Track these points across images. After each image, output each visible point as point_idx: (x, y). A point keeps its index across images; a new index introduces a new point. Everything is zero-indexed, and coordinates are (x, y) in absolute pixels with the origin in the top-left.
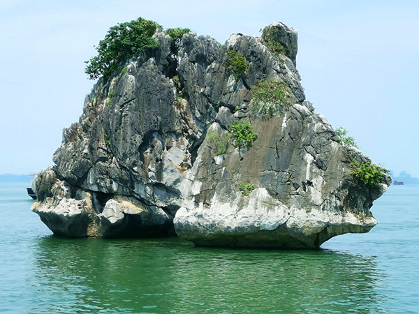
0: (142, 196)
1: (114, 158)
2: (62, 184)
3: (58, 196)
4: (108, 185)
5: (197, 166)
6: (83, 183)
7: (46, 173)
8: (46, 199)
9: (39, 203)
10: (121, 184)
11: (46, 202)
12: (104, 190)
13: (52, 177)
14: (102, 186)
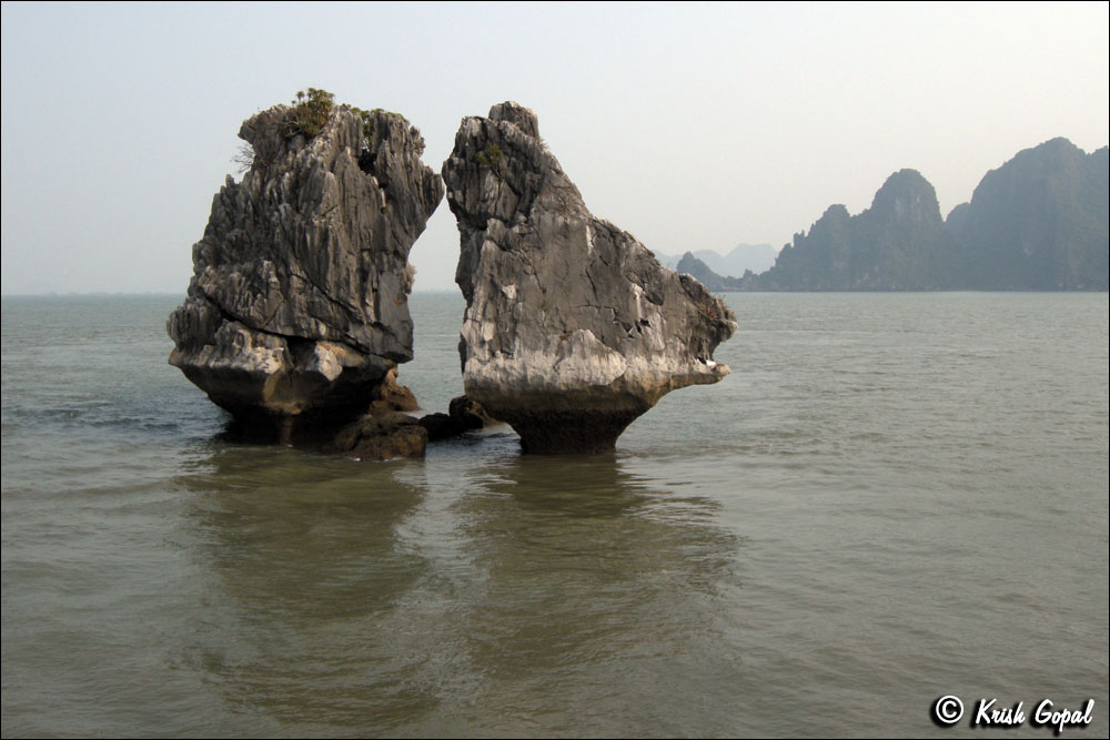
1: (315, 288)
2: (240, 326)
3: (234, 343)
4: (314, 327)
5: (482, 302)
6: (267, 324)
7: (196, 310)
8: (204, 348)
9: (183, 352)
10: (330, 325)
11: (204, 352)
12: (305, 334)
13: (218, 315)
14: (302, 329)
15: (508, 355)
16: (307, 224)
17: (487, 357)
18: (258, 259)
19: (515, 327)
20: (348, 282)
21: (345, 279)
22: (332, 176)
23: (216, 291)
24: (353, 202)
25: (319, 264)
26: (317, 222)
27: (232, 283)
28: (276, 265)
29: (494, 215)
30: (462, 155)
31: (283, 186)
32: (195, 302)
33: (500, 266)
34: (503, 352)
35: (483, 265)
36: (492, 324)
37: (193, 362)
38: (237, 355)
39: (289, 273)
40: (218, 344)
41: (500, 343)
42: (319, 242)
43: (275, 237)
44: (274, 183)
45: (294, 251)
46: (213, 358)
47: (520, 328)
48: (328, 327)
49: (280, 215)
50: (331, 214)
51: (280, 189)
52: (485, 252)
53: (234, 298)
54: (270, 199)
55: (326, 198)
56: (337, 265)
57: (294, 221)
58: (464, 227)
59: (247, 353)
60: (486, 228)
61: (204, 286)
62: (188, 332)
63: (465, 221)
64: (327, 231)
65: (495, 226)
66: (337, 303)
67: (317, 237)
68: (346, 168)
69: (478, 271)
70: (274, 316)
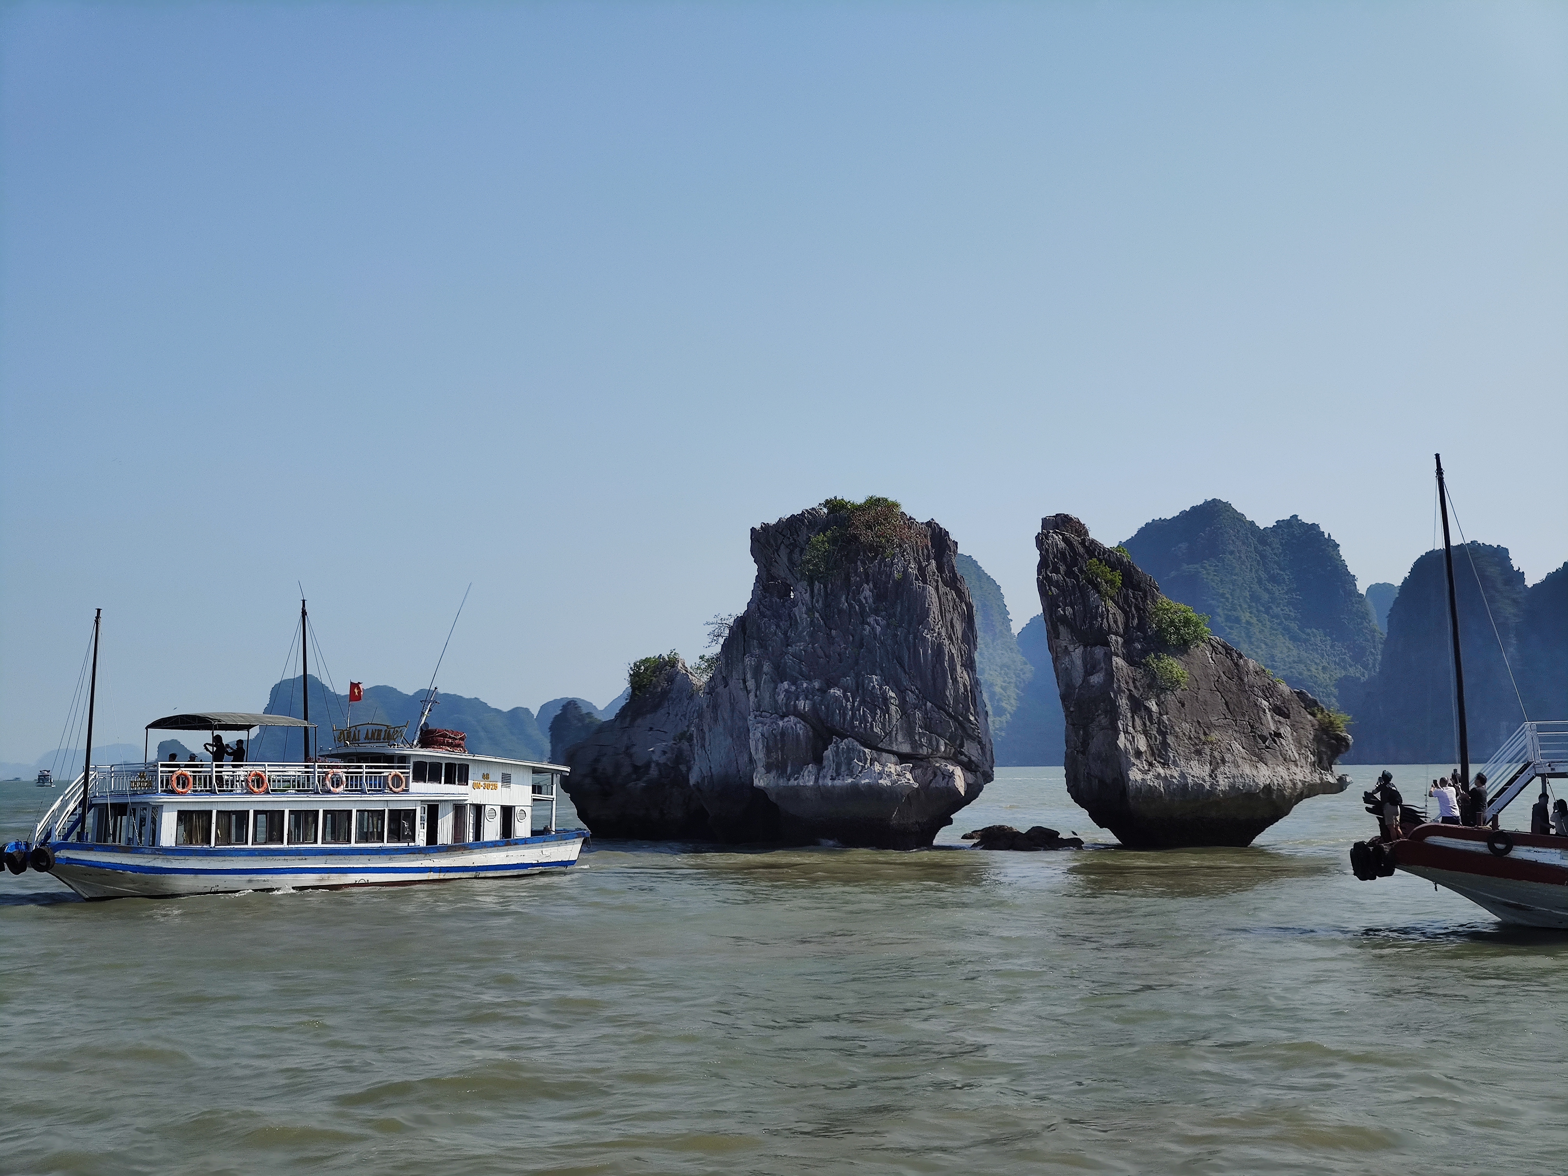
0: (973, 758)
1: (929, 704)
2: (856, 743)
3: (855, 760)
4: (934, 743)
5: (1129, 715)
6: (882, 741)
7: (792, 727)
8: (807, 768)
9: (773, 773)
10: (947, 742)
11: (809, 772)
12: (924, 751)
13: (811, 733)
14: (922, 745)
15: (1165, 765)
16: (915, 638)
17: (1146, 768)
18: (858, 675)
19: (1165, 739)
20: (966, 697)
21: (964, 694)
22: (931, 590)
23: (814, 707)
24: (948, 616)
25: (934, 679)
26: (928, 636)
27: (837, 699)
28: (885, 680)
29: (1110, 631)
30: (1056, 570)
31: (865, 598)
32: (786, 719)
33: (1134, 681)
34: (1159, 762)
35: (1118, 680)
36: (1143, 736)
37: (796, 782)
38: (860, 772)
39: (902, 688)
40: (825, 763)
41: (1153, 754)
42: (932, 657)
43: (876, 651)
44: (848, 594)
45: (902, 666)
46: (825, 777)
47: (1170, 740)
48: (945, 743)
49: (873, 628)
50: (939, 629)
51: (860, 601)
52: (1116, 668)
53: (845, 714)
54: (850, 611)
55: (932, 613)
56: (955, 681)
57: (896, 635)
58: (1064, 644)
59: (876, 769)
60: (1107, 644)
61: (792, 703)
62: (782, 752)
63: (1070, 637)
64: (940, 646)
65: (1117, 642)
66: (955, 719)
67: (930, 652)
68: (937, 581)
69: (1115, 685)
70: (890, 732)
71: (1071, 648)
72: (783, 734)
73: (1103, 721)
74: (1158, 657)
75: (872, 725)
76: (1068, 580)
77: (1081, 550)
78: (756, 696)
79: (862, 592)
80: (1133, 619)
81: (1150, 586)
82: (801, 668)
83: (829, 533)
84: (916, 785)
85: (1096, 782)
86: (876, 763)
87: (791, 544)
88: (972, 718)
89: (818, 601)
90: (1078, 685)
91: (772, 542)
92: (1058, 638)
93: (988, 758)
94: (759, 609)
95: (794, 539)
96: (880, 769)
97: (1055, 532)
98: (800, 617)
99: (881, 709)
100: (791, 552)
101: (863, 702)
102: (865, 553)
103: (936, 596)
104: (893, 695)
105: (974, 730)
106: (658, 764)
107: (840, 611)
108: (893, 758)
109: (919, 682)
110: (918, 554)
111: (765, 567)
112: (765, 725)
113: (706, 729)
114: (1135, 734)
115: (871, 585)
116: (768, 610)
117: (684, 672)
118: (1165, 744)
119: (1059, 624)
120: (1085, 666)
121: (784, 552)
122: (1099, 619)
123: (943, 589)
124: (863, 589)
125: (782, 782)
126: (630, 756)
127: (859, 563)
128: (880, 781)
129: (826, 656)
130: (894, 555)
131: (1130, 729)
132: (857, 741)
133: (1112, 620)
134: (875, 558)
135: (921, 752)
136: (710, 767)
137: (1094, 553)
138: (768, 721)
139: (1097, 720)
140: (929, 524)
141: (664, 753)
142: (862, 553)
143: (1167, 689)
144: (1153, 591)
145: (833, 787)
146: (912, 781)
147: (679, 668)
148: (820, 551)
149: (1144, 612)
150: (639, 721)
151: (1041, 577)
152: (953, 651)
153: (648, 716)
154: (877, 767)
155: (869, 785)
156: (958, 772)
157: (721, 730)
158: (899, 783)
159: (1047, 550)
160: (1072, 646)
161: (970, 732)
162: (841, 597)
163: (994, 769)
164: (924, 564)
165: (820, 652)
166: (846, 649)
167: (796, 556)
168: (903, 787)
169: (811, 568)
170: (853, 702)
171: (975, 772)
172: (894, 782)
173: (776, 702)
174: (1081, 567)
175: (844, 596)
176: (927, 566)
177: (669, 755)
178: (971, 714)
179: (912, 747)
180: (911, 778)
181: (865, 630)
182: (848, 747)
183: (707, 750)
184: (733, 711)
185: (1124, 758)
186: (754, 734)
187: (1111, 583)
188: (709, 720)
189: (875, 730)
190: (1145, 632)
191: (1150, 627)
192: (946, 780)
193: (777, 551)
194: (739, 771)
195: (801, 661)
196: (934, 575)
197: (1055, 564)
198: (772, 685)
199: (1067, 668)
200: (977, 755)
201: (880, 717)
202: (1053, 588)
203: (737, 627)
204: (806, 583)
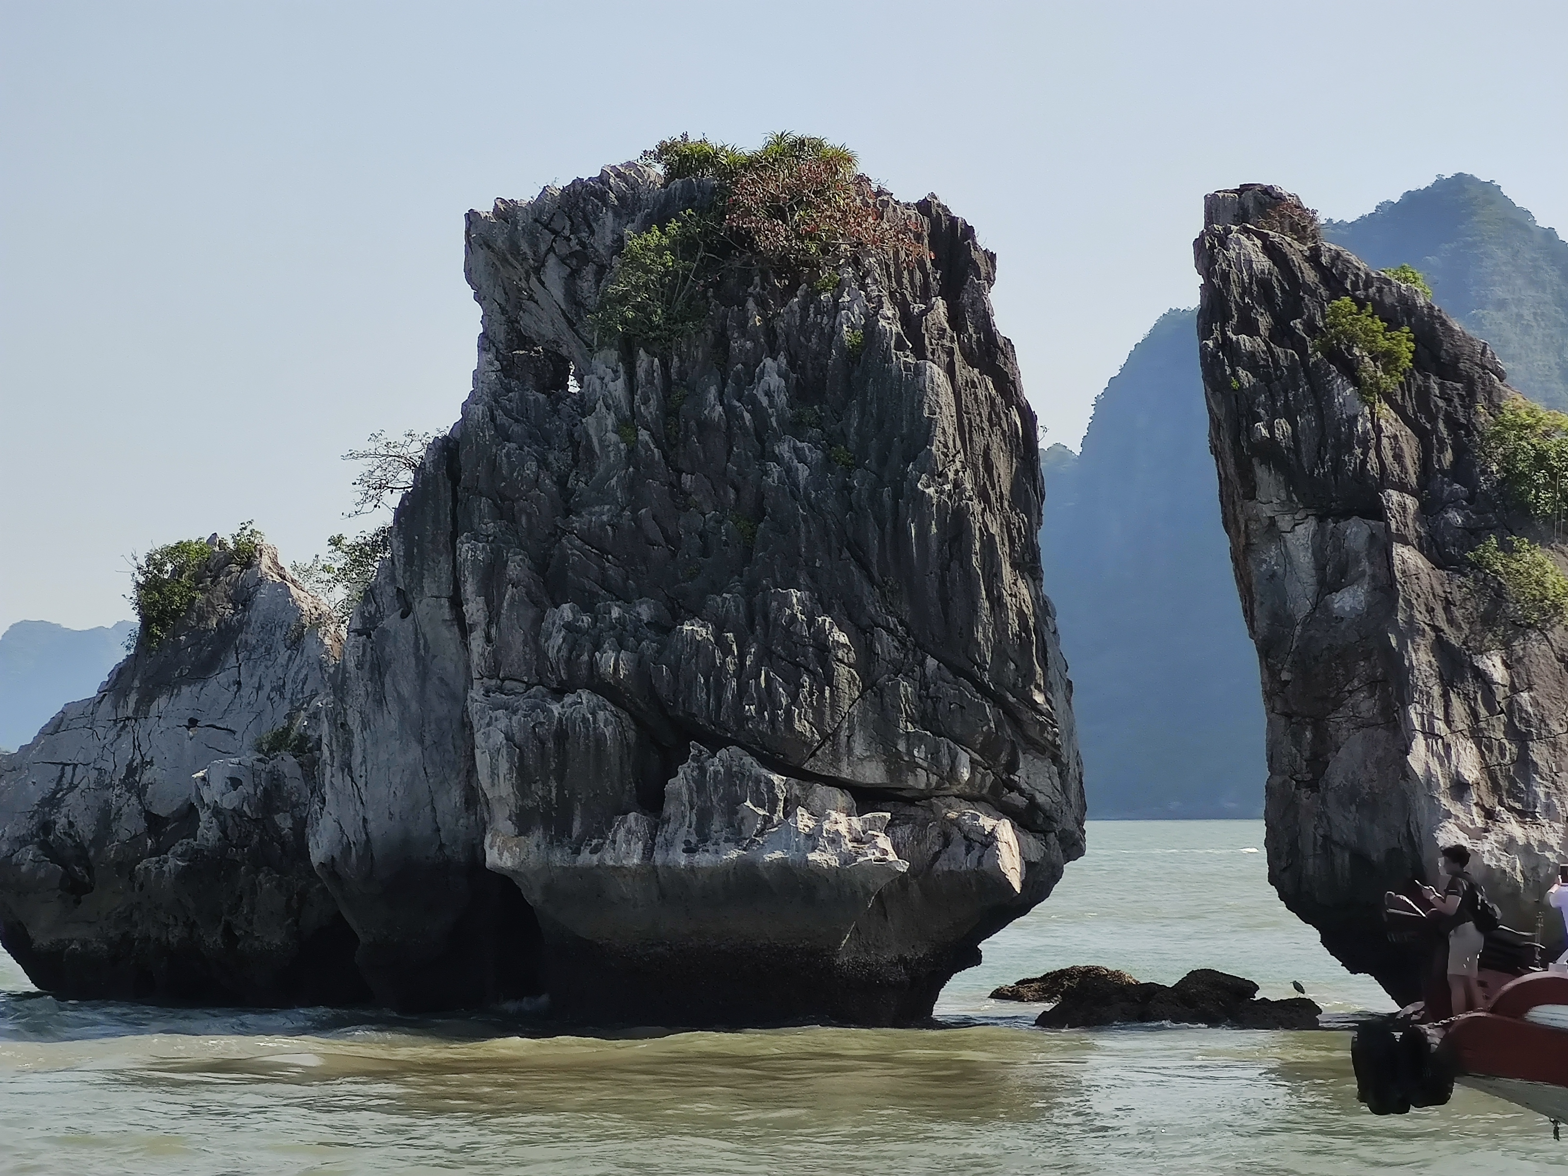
0: (1040, 799)
1: (931, 663)
2: (748, 760)
3: (748, 803)
4: (945, 761)
5: (1436, 691)
6: (813, 754)
7: (585, 720)
8: (624, 821)
9: (537, 835)
10: (977, 757)
11: (629, 831)
12: (920, 780)
13: (631, 735)
14: (913, 766)
15: (1525, 815)
16: (897, 495)
17: (1480, 822)
18: (751, 589)
19: (1524, 750)
20: (1025, 645)
21: (1019, 636)
22: (936, 372)
23: (640, 667)
24: (979, 441)
25: (945, 601)
26: (931, 491)
27: (698, 646)
28: (820, 600)
29: (1384, 480)
30: (1249, 327)
31: (768, 394)
32: (569, 699)
33: (1448, 604)
34: (1511, 809)
35: (1408, 602)
36: (1470, 744)
37: (595, 858)
38: (760, 833)
39: (865, 621)
40: (670, 809)
41: (1495, 788)
42: (941, 543)
43: (797, 528)
44: (724, 384)
45: (864, 566)
46: (669, 844)
47: (1539, 753)
48: (972, 761)
49: (789, 471)
50: (957, 472)
51: (753, 401)
52: (1404, 572)
53: (721, 687)
54: (729, 427)
55: (938, 432)
56: (997, 603)
57: (850, 488)
58: (1267, 511)
59: (800, 825)
60: (1377, 512)
61: (585, 657)
62: (560, 779)
63: (1283, 495)
64: (960, 516)
65: (1404, 507)
66: (998, 701)
67: (934, 530)
68: (950, 353)
69: (1401, 617)
70: (836, 733)
71: (1284, 522)
72: (562, 734)
73: (1364, 707)
74: (1507, 548)
75: (789, 713)
76: (1278, 350)
77: (1310, 276)
78: (488, 639)
79: (761, 378)
80: (1441, 451)
81: (1484, 367)
82: (603, 569)
83: (673, 226)
84: (903, 867)
85: (1343, 859)
86: (800, 810)
87: (573, 254)
88: (1039, 698)
89: (646, 401)
90: (1300, 617)
91: (525, 247)
92: (1253, 498)
93: (1073, 800)
94: (493, 419)
95: (581, 243)
96: (811, 824)
97: (1246, 231)
98: (601, 441)
99: (812, 673)
100: (574, 275)
101: (766, 656)
102: (765, 278)
103: (950, 390)
104: (843, 639)
105: (1043, 726)
106: (217, 811)
107: (704, 426)
108: (842, 799)
109: (906, 607)
110: (900, 283)
111: (503, 311)
112: (515, 712)
113: (354, 722)
114: (1450, 738)
115: (782, 360)
116: (517, 421)
117: (277, 579)
118: (1524, 763)
119: (1255, 461)
120: (1320, 567)
121: (554, 274)
122: (1358, 451)
123: (965, 372)
124: (762, 372)
125: (559, 858)
126: (141, 792)
127: (751, 304)
128: (811, 856)
129: (668, 540)
130: (840, 286)
131: (1440, 726)
132: (752, 753)
133: (1390, 454)
134: (791, 290)
135: (911, 781)
136: (365, 820)
137: (1342, 284)
138: (522, 703)
139: (1350, 702)
140: (924, 207)
141: (235, 783)
142: (757, 279)
143: (1530, 626)
144: (1491, 381)
145: (692, 869)
146: (892, 857)
147: (264, 568)
148: (651, 271)
149: (1469, 434)
150: (161, 703)
151: (1210, 343)
152: (994, 529)
153: (185, 689)
154: (804, 821)
155: (782, 866)
156: (1006, 831)
157: (393, 725)
158: (860, 859)
159: (1225, 276)
160: (1287, 518)
161: (1033, 732)
162: (706, 390)
163: (1087, 825)
164: (917, 308)
165: (652, 530)
166: (720, 522)
167: (586, 284)
168: (869, 870)
169: (630, 314)
170: (742, 656)
171: (1045, 833)
172: (847, 859)
173: (541, 654)
174: (1312, 319)
175: (713, 390)
176: (924, 313)
177: (246, 788)
178: (1038, 687)
179: (888, 771)
180: (890, 849)
181: (766, 473)
182: (728, 770)
183: (356, 775)
184: (423, 675)
185: (1423, 801)
186: (487, 736)
187: (1388, 359)
188: (361, 700)
189: (797, 726)
190: (1470, 482)
191: (1483, 472)
192: (976, 853)
193: (537, 271)
194: (438, 830)
195: (603, 551)
196: (942, 336)
197: (1245, 312)
198: (531, 613)
199: (1273, 575)
200: (1049, 790)
201: (811, 694)
202: (1242, 373)
203: (436, 464)
204: (614, 355)
